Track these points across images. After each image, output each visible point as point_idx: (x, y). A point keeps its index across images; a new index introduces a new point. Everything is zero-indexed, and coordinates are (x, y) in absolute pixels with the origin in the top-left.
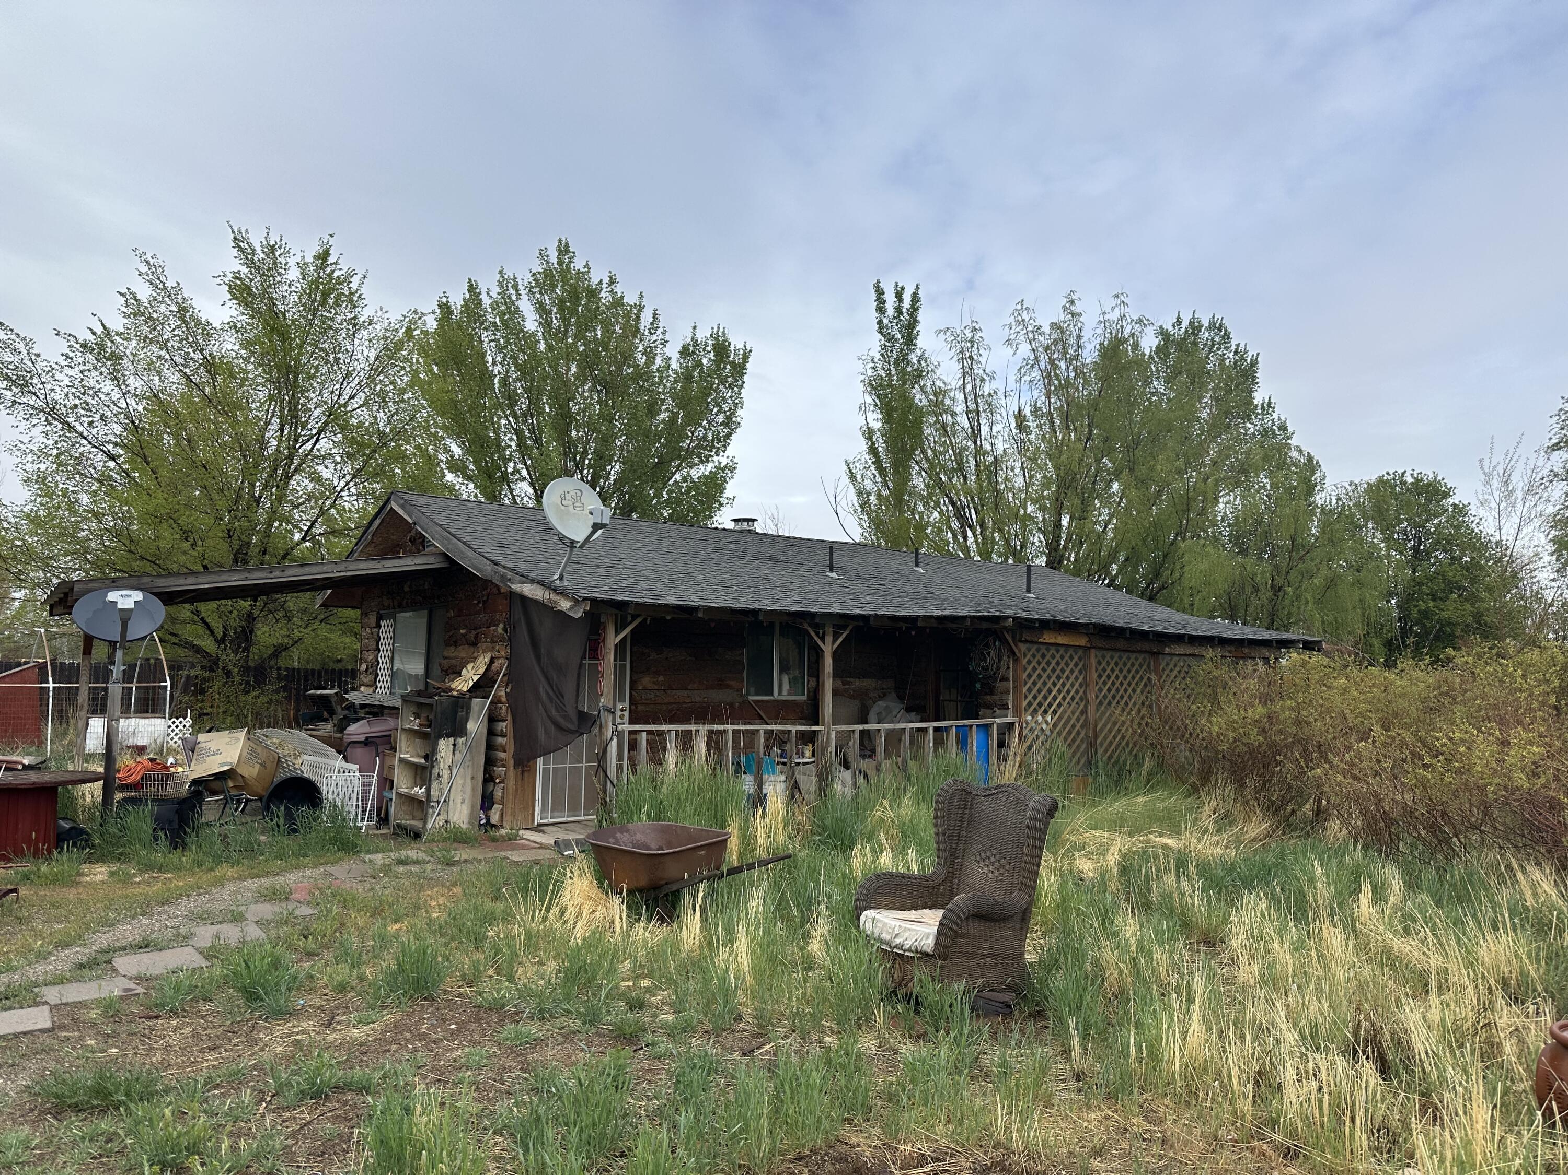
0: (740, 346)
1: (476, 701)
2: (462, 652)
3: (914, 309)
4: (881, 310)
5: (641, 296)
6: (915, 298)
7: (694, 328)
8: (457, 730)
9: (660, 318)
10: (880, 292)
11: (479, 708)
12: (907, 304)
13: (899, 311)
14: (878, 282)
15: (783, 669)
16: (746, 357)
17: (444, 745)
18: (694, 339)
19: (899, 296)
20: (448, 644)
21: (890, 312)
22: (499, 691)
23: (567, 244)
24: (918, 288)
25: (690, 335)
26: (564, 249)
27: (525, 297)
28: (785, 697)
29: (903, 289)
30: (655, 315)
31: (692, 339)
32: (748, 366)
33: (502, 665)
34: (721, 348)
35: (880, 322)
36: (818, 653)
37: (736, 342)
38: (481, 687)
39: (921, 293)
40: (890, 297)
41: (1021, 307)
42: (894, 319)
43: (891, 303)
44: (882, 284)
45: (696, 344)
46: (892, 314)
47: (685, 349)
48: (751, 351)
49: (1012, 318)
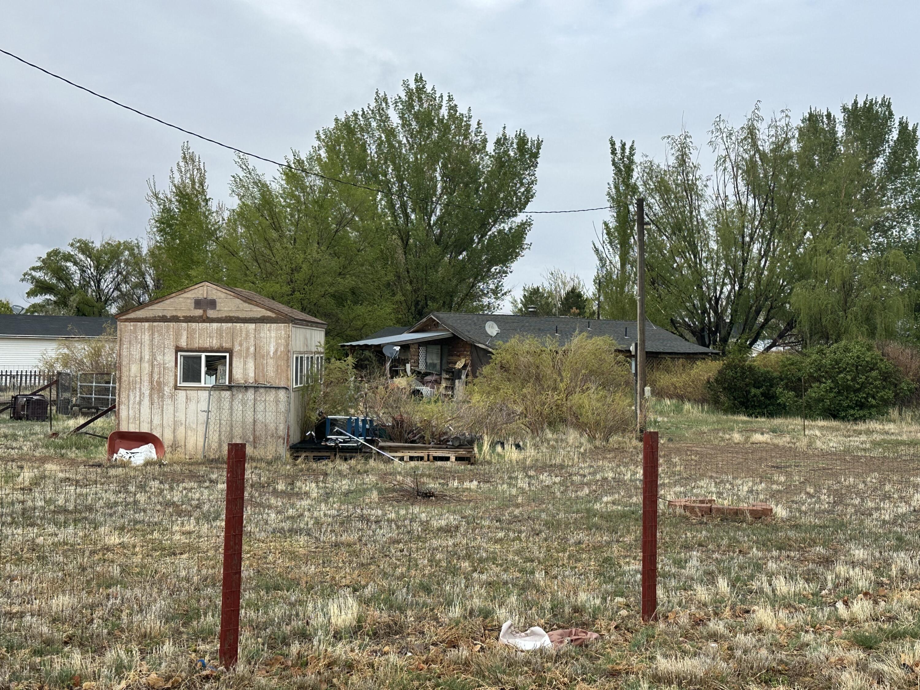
0: (535, 138)
1: (463, 371)
2: (455, 358)
3: (631, 154)
4: (614, 152)
5: (470, 109)
6: (632, 148)
7: (504, 128)
8: (460, 378)
9: (482, 126)
10: (613, 144)
11: (464, 373)
12: (627, 153)
13: (623, 154)
14: (612, 137)
16: (539, 147)
17: (457, 381)
18: (504, 135)
19: (623, 147)
20: (449, 355)
21: (619, 155)
22: (469, 368)
23: (421, 77)
24: (633, 142)
25: (501, 133)
26: (419, 79)
27: (392, 107)
29: (625, 143)
30: (479, 124)
31: (503, 135)
32: (540, 151)
33: (469, 361)
34: (522, 141)
35: (613, 160)
37: (531, 136)
38: (465, 367)
39: (635, 146)
40: (618, 146)
41: (719, 119)
42: (621, 159)
43: (619, 151)
44: (614, 139)
45: (505, 139)
46: (620, 157)
47: (498, 142)
48: (542, 141)
49: (713, 128)
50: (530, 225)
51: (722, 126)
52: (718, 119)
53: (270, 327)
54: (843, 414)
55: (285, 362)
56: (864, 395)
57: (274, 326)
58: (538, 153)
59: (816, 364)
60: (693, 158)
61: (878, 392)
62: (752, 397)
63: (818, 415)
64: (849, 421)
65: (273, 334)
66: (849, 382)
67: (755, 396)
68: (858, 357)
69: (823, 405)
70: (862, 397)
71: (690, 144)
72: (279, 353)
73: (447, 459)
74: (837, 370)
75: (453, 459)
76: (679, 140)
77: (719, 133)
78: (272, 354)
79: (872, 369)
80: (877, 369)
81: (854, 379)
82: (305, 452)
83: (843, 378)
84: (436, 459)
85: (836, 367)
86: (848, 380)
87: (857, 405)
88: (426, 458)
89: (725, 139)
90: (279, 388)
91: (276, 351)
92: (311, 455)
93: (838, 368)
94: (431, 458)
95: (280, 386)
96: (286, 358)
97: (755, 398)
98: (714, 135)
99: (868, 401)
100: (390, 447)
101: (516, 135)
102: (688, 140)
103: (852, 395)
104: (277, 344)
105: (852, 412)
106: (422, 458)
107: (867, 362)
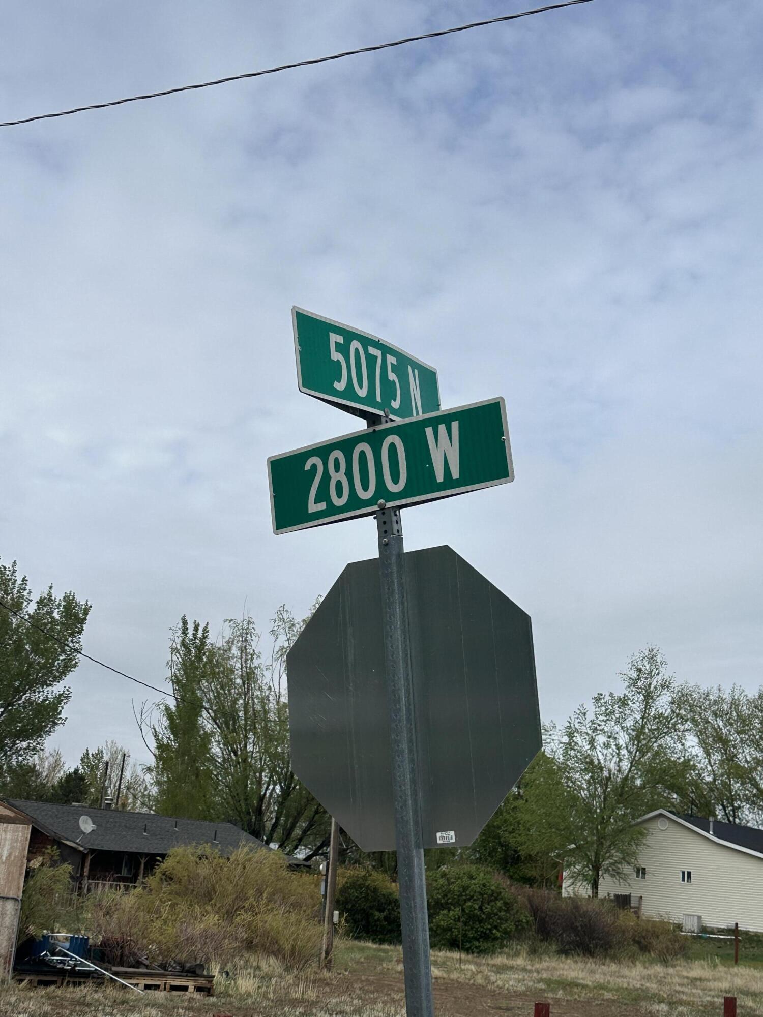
0: (84, 602)
3: (205, 637)
4: (185, 631)
5: (15, 563)
6: (205, 630)
7: (51, 587)
9: (28, 582)
10: (185, 622)
12: (200, 634)
13: (195, 635)
14: (184, 616)
15: (125, 866)
16: (86, 612)
18: (50, 595)
19: (196, 629)
21: (190, 636)
24: (207, 624)
25: (47, 593)
28: (125, 875)
29: (199, 625)
30: (24, 580)
31: (48, 595)
32: (87, 617)
34: (70, 604)
35: (183, 640)
36: (140, 863)
37: (81, 600)
39: (209, 628)
40: (191, 627)
41: (283, 609)
42: (192, 640)
43: (191, 631)
44: (187, 618)
45: (50, 599)
46: (191, 637)
47: (41, 603)
48: (91, 607)
49: (276, 617)
50: (68, 697)
51: (285, 617)
52: (281, 609)
53: (7, 828)
54: (468, 945)
55: (19, 869)
56: (489, 927)
57: (11, 826)
58: (85, 619)
59: (444, 889)
60: (255, 645)
61: (501, 924)
62: (376, 921)
63: (444, 945)
64: (473, 953)
65: (9, 837)
66: (476, 911)
67: (378, 920)
68: (484, 885)
69: (451, 935)
70: (487, 929)
71: (253, 630)
72: (13, 858)
73: (185, 988)
74: (464, 897)
75: (191, 989)
76: (241, 625)
77: (281, 623)
78: (4, 858)
79: (496, 899)
80: (501, 899)
81: (481, 908)
82: (29, 974)
83: (471, 907)
84: (174, 988)
85: (464, 894)
86: (475, 909)
87: (481, 937)
88: (162, 987)
89: (287, 629)
90: (8, 898)
91: (10, 855)
92: (36, 979)
93: (466, 895)
94: (168, 987)
95: (8, 896)
96: (19, 865)
97: (378, 923)
98: (276, 624)
99: (492, 933)
100: (126, 973)
101: (64, 598)
102: (251, 626)
103: (477, 925)
104: (12, 848)
105: (477, 944)
106: (157, 987)
107: (492, 890)
